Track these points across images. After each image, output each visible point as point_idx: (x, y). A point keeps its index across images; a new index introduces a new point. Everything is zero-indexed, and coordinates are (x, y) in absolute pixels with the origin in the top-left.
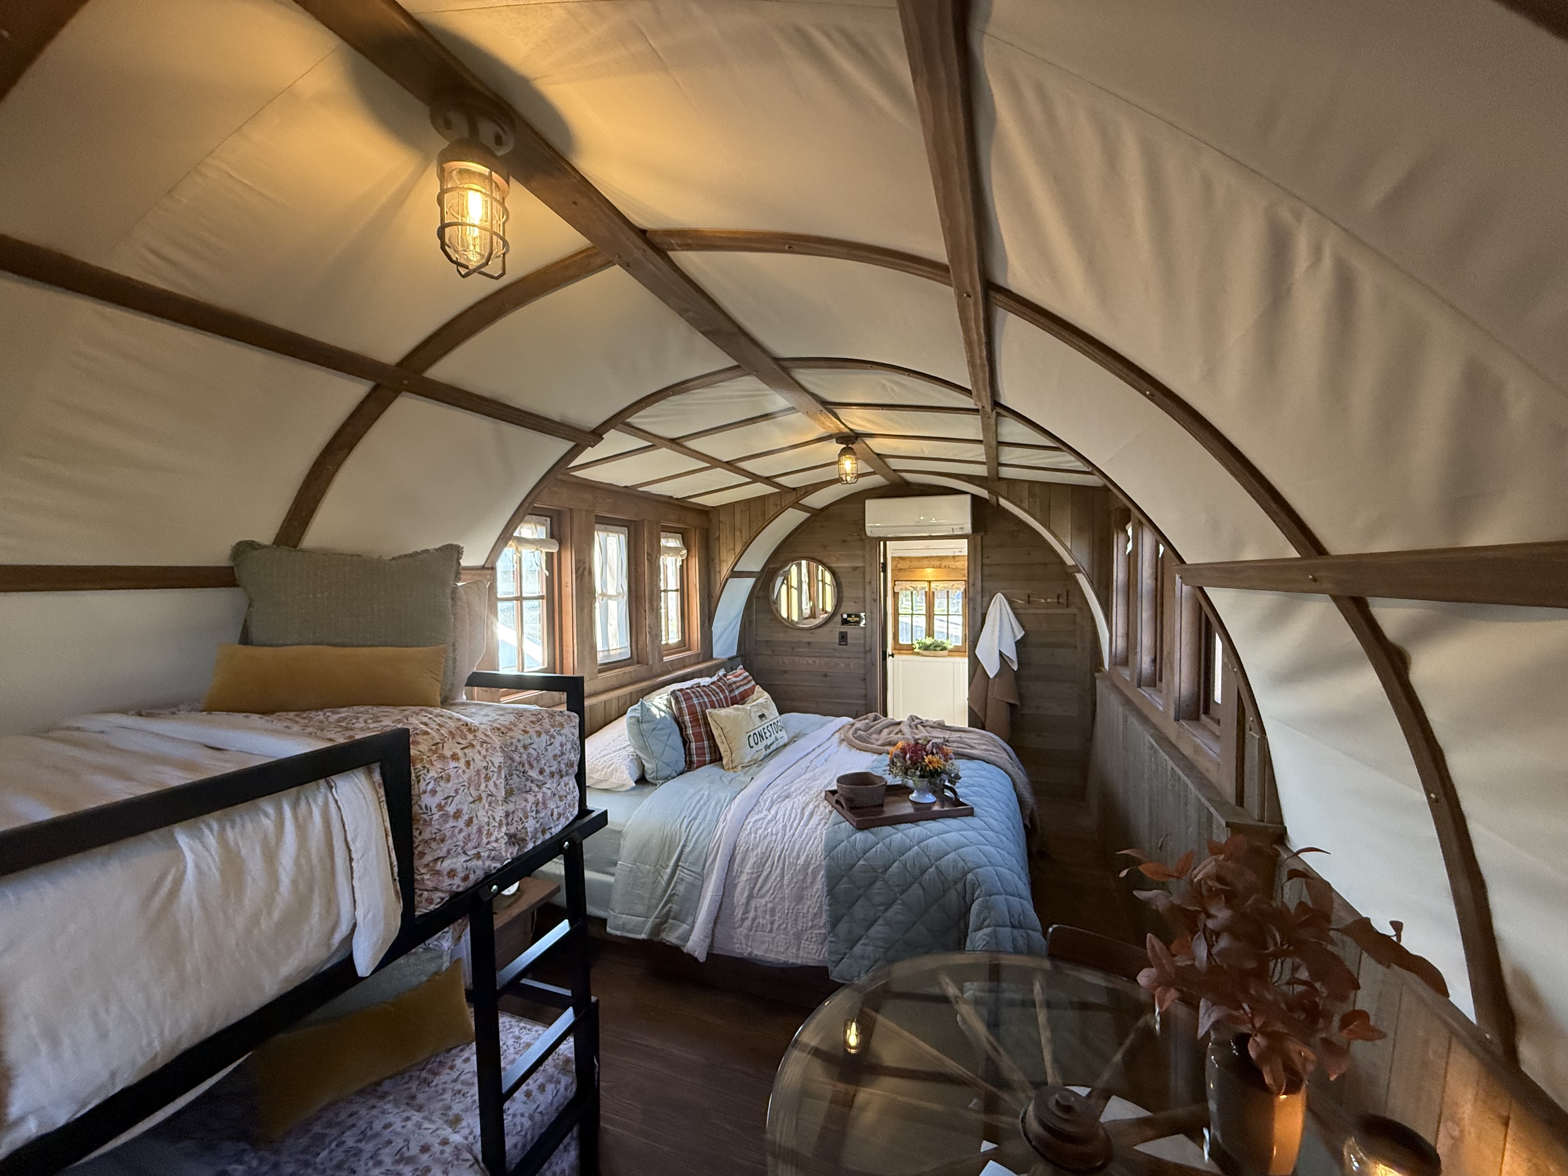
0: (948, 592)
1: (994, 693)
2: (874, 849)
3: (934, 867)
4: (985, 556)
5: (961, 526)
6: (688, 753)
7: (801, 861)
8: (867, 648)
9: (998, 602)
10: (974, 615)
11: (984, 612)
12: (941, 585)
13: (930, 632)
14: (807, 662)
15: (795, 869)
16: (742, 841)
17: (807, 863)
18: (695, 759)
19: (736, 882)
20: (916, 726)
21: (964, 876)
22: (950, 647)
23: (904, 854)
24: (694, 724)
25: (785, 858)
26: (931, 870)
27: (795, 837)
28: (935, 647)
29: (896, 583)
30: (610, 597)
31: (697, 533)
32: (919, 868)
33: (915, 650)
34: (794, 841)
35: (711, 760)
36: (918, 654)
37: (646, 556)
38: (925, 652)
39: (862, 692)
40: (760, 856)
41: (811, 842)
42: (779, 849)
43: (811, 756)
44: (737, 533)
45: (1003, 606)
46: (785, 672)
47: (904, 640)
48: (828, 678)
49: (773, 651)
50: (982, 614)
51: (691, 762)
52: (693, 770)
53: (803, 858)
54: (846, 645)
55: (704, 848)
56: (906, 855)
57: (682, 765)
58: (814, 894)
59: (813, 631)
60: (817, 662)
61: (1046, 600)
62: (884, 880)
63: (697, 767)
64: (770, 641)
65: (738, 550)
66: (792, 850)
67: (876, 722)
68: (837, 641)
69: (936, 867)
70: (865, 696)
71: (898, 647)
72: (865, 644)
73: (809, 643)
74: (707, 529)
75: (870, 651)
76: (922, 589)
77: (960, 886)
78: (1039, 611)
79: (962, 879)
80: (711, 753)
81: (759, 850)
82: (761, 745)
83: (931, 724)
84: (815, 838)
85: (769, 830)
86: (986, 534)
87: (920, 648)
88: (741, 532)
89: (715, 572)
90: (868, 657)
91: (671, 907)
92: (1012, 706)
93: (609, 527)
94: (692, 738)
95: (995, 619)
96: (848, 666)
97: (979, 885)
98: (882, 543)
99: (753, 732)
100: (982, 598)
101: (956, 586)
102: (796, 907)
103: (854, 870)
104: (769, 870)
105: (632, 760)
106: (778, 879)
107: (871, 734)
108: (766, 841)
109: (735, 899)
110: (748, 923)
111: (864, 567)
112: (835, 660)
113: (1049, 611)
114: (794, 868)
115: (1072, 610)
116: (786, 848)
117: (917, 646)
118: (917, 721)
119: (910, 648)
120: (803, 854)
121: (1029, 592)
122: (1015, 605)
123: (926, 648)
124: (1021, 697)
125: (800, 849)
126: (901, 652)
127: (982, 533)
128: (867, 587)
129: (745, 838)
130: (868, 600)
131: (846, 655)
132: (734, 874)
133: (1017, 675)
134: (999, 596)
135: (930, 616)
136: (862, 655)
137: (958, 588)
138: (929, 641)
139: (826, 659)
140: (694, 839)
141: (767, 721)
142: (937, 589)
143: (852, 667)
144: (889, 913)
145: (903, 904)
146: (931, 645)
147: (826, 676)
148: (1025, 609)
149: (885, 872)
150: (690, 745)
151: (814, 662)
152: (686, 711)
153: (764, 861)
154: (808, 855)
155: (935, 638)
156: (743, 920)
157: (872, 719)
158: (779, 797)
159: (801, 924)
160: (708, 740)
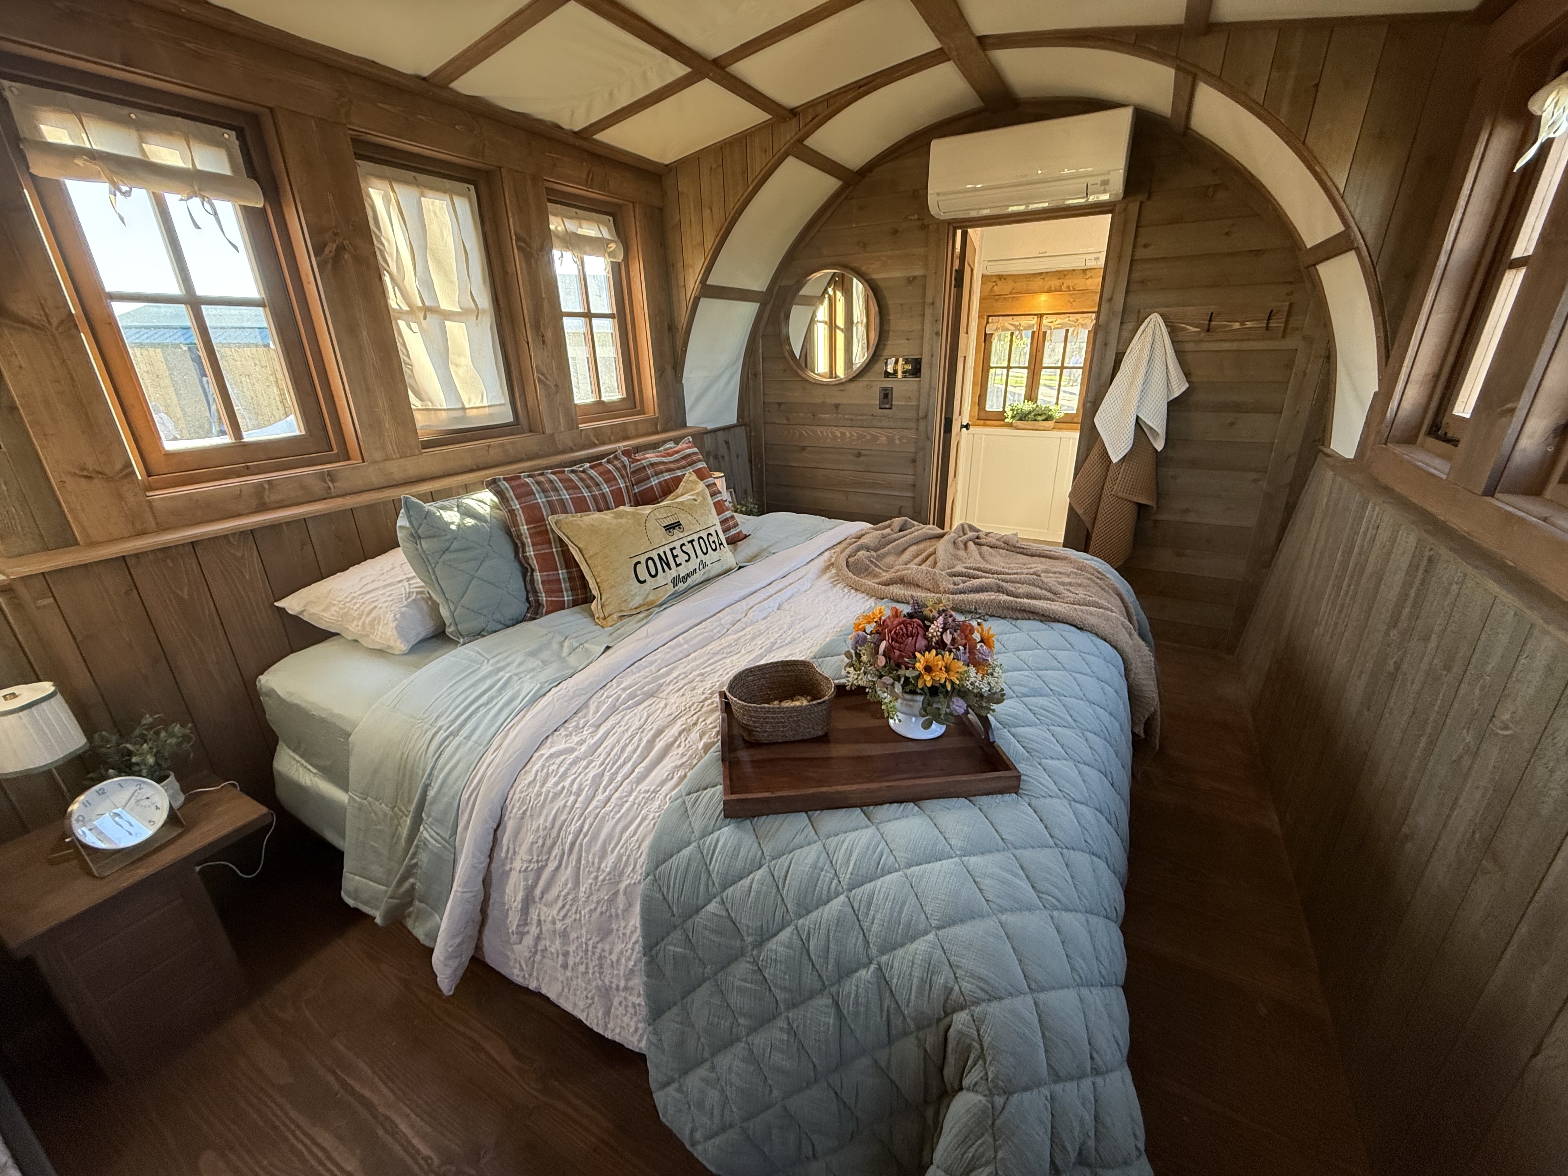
0: (1067, 331)
1: (1115, 488)
2: (746, 882)
3: (873, 967)
4: (1141, 241)
5: (1106, 178)
6: (530, 588)
7: (608, 863)
8: (921, 414)
9: (1150, 331)
10: (1102, 358)
11: (1121, 351)
12: (1059, 320)
13: (1031, 395)
14: (832, 433)
15: (596, 878)
16: (516, 797)
17: (617, 874)
18: (543, 598)
19: (508, 868)
20: (965, 544)
21: (947, 1015)
22: (1058, 416)
23: (809, 912)
24: (538, 539)
25: (580, 850)
26: (863, 973)
27: (607, 809)
28: (1035, 415)
29: (991, 318)
30: (448, 315)
31: (637, 211)
32: (838, 964)
33: (1006, 420)
34: (603, 818)
35: (574, 600)
36: (1010, 425)
37: (514, 242)
38: (1020, 424)
39: (910, 479)
40: (541, 833)
41: (633, 827)
42: (573, 828)
43: (751, 601)
44: (706, 212)
45: (1158, 334)
46: (803, 449)
47: (993, 404)
48: (861, 459)
49: (788, 419)
50: (1117, 354)
51: (539, 604)
52: (541, 617)
53: (611, 859)
54: (890, 408)
55: (454, 798)
56: (814, 915)
57: (519, 607)
58: (628, 932)
59: (842, 388)
60: (848, 434)
61: (1242, 324)
62: (755, 962)
63: (548, 613)
64: (785, 403)
65: (709, 245)
66: (595, 837)
67: (902, 533)
68: (878, 402)
69: (880, 968)
70: (914, 485)
71: (983, 415)
72: (918, 406)
73: (837, 406)
74: (661, 210)
75: (926, 417)
76: (1030, 327)
77: (931, 1039)
78: (1226, 346)
79: (939, 1020)
80: (573, 589)
81: (541, 821)
82: (661, 579)
83: (993, 541)
84: (644, 819)
85: (567, 783)
86: (1149, 198)
87: (1013, 417)
88: (711, 209)
89: (678, 285)
90: (922, 427)
91: (413, 885)
92: (1141, 508)
93: (422, 177)
94: (534, 563)
95: (1139, 359)
96: (891, 440)
97: (982, 1056)
98: (959, 233)
99: (647, 556)
100: (1122, 323)
101: (1081, 321)
102: (599, 945)
103: (697, 919)
104: (556, 863)
105: (415, 600)
106: (569, 885)
107: (884, 556)
108: (560, 803)
109: (506, 897)
110: (529, 940)
111: (925, 277)
112: (872, 431)
113: (1245, 346)
114: (594, 874)
115: (1290, 343)
116: (585, 830)
117: (1010, 413)
118: (971, 534)
119: (998, 418)
120: (612, 851)
121: (1213, 308)
122: (1181, 336)
123: (1023, 417)
124: (1159, 494)
125: (610, 836)
126: (988, 422)
127: (1141, 197)
128: (928, 311)
129: (521, 792)
130: (927, 334)
131: (891, 424)
132: (503, 855)
133: (1159, 458)
134: (1155, 321)
135: (1035, 367)
136: (913, 425)
137: (1083, 326)
138: (1028, 406)
139: (860, 430)
140: (442, 776)
141: (682, 535)
142: (1050, 328)
143: (897, 442)
144: (759, 1040)
145: (792, 1031)
146: (1030, 412)
147: (859, 455)
148: (1197, 342)
149: (759, 944)
150: (532, 575)
151: (843, 434)
152: (521, 517)
153: (549, 842)
154: (619, 858)
155: (1039, 403)
156: (522, 935)
157: (897, 529)
158: (632, 696)
159: (608, 976)
160: (567, 567)
